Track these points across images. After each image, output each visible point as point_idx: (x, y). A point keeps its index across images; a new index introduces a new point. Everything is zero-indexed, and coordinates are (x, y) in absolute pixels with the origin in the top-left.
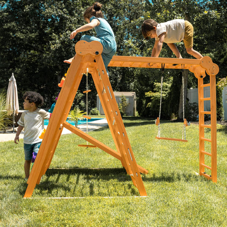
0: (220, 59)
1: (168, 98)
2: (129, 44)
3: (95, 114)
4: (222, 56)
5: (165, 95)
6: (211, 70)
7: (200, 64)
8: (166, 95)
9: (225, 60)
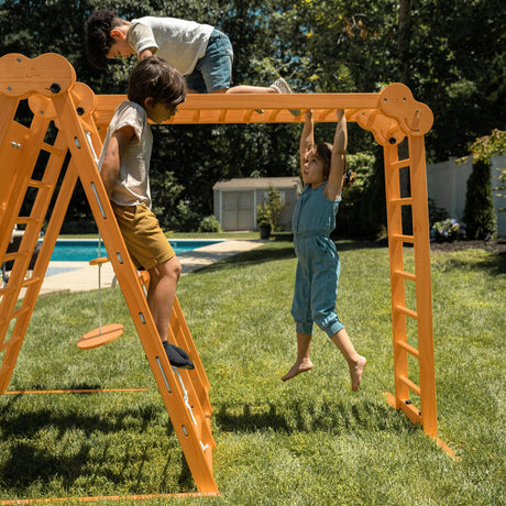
0: (488, 94)
1: (370, 190)
2: (263, 68)
3: (211, 231)
4: (495, 87)
5: (362, 183)
6: (410, 122)
7: (379, 104)
8: (365, 184)
9: (501, 97)
